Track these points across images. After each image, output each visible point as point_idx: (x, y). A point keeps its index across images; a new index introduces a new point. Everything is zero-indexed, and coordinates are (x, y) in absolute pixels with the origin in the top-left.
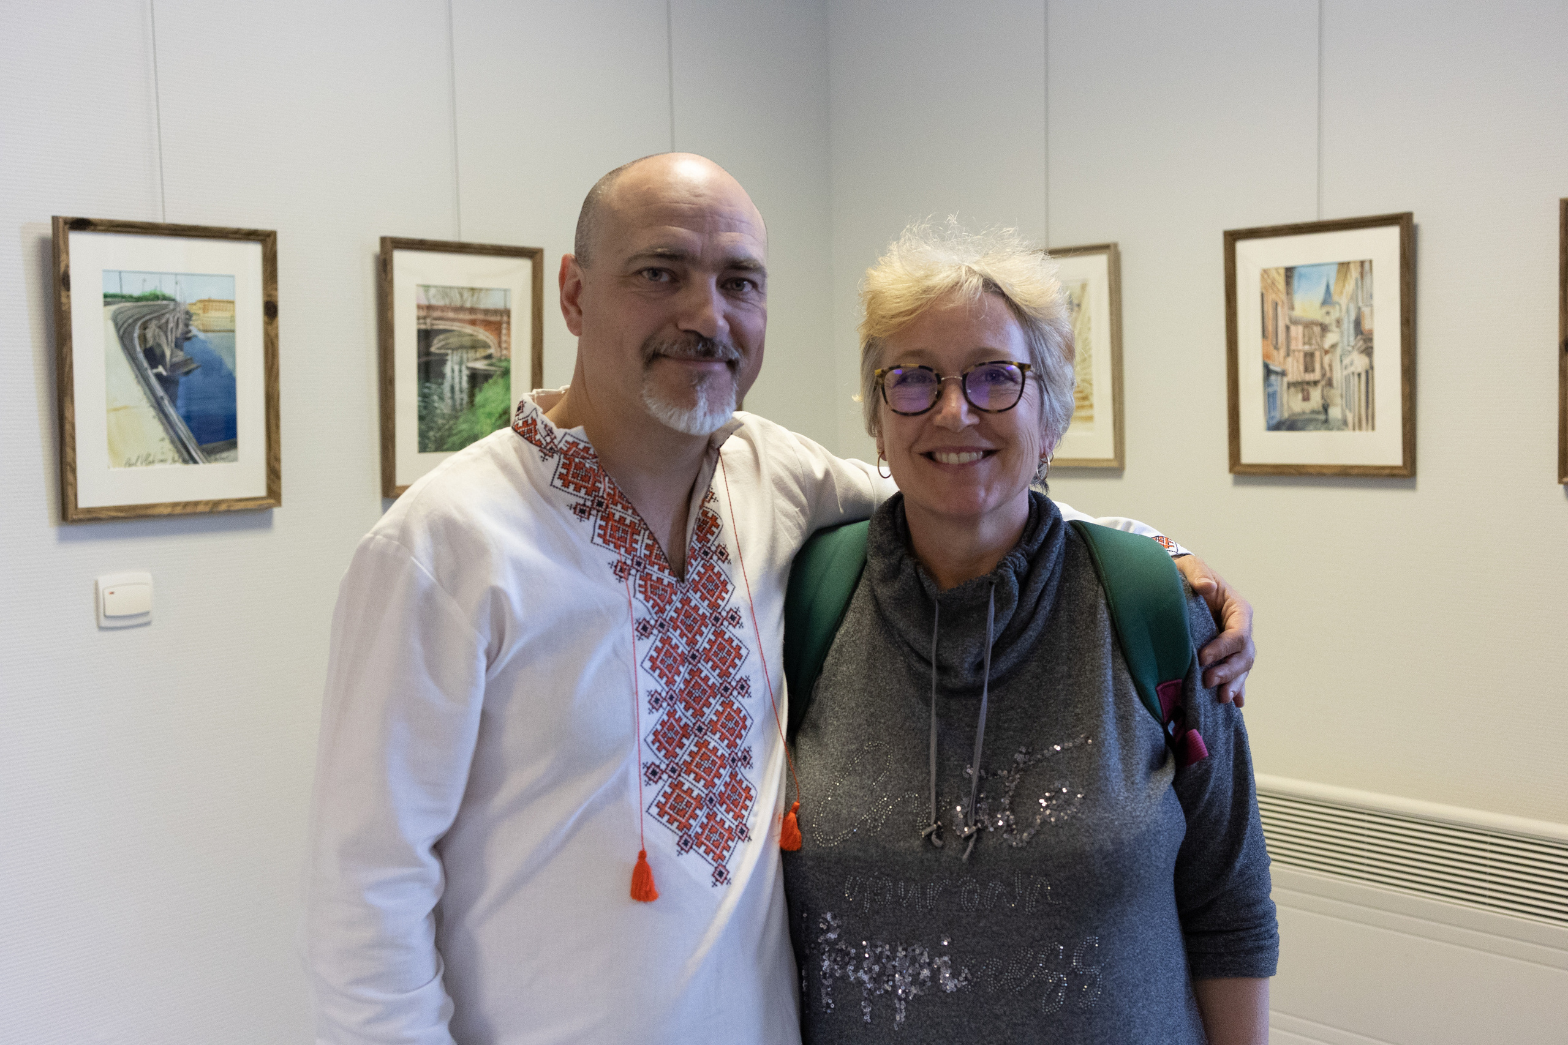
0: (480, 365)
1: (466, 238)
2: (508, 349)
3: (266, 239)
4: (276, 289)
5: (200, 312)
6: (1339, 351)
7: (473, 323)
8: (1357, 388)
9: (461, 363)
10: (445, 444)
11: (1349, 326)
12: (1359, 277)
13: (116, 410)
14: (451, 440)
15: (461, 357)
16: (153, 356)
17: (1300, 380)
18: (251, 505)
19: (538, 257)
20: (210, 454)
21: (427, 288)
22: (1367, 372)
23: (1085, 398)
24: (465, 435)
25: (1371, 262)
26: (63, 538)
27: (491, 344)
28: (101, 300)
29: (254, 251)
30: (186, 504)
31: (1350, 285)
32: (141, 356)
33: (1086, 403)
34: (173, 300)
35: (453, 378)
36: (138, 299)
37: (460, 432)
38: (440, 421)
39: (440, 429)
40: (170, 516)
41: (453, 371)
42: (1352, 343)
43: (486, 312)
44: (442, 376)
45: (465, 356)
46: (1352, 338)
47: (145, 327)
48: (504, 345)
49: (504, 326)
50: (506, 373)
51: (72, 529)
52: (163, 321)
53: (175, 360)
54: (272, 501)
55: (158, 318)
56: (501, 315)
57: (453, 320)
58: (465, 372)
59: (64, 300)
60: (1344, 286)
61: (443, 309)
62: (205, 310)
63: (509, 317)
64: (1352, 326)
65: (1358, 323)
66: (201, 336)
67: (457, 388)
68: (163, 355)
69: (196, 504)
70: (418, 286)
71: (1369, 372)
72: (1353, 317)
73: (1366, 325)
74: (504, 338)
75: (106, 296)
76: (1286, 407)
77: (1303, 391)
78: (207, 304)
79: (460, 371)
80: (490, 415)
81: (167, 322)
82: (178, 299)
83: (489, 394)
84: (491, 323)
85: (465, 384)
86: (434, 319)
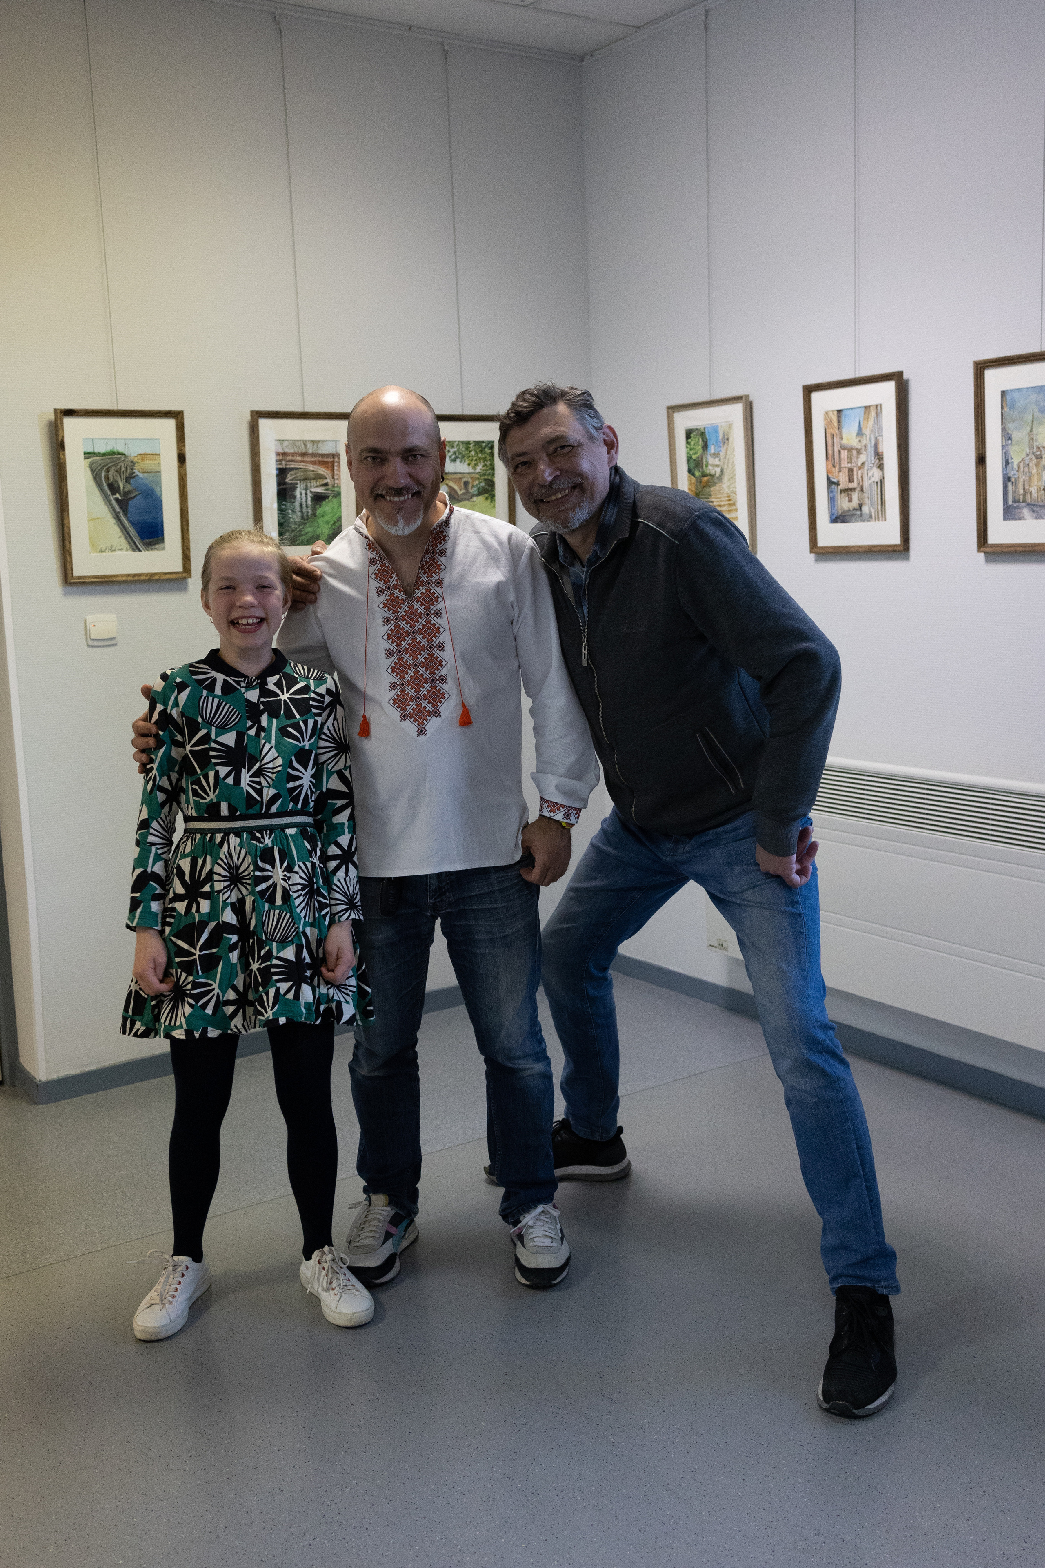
0: (319, 490)
1: (308, 409)
2: (339, 479)
3: (177, 416)
4: (184, 446)
5: (140, 461)
6: (866, 467)
7: (314, 463)
8: (876, 490)
9: (306, 489)
10: (297, 541)
11: (871, 450)
12: (875, 416)
13: (93, 520)
14: (300, 538)
15: (307, 486)
16: (113, 488)
17: (846, 488)
18: (173, 576)
21: (281, 441)
22: (881, 481)
23: (733, 504)
24: (310, 535)
25: (881, 405)
26: (66, 594)
27: (327, 476)
28: (82, 456)
29: (171, 423)
30: (135, 575)
31: (871, 422)
32: (106, 488)
33: (734, 508)
34: (124, 454)
35: (301, 499)
36: (104, 455)
37: (307, 533)
38: (293, 526)
39: (293, 531)
40: (125, 582)
41: (301, 494)
42: (873, 462)
43: (323, 455)
44: (294, 497)
45: (309, 484)
46: (873, 458)
47: (108, 471)
48: (336, 477)
49: (336, 464)
50: (338, 495)
51: (70, 589)
52: (118, 467)
53: (126, 490)
54: (185, 575)
55: (116, 465)
56: (333, 457)
57: (300, 461)
58: (309, 495)
59: (62, 457)
60: (868, 423)
61: (293, 454)
62: (142, 460)
63: (339, 458)
64: (873, 449)
65: (876, 448)
66: (141, 475)
67: (304, 505)
68: (119, 487)
69: (140, 575)
70: (276, 440)
71: (882, 481)
72: (873, 443)
73: (880, 450)
74: (336, 472)
75: (85, 453)
76: (840, 506)
77: (848, 495)
78: (144, 456)
79: (306, 494)
80: (327, 522)
81: (121, 468)
82: (126, 454)
83: (326, 508)
84: (327, 462)
85: (309, 503)
86: (287, 461)
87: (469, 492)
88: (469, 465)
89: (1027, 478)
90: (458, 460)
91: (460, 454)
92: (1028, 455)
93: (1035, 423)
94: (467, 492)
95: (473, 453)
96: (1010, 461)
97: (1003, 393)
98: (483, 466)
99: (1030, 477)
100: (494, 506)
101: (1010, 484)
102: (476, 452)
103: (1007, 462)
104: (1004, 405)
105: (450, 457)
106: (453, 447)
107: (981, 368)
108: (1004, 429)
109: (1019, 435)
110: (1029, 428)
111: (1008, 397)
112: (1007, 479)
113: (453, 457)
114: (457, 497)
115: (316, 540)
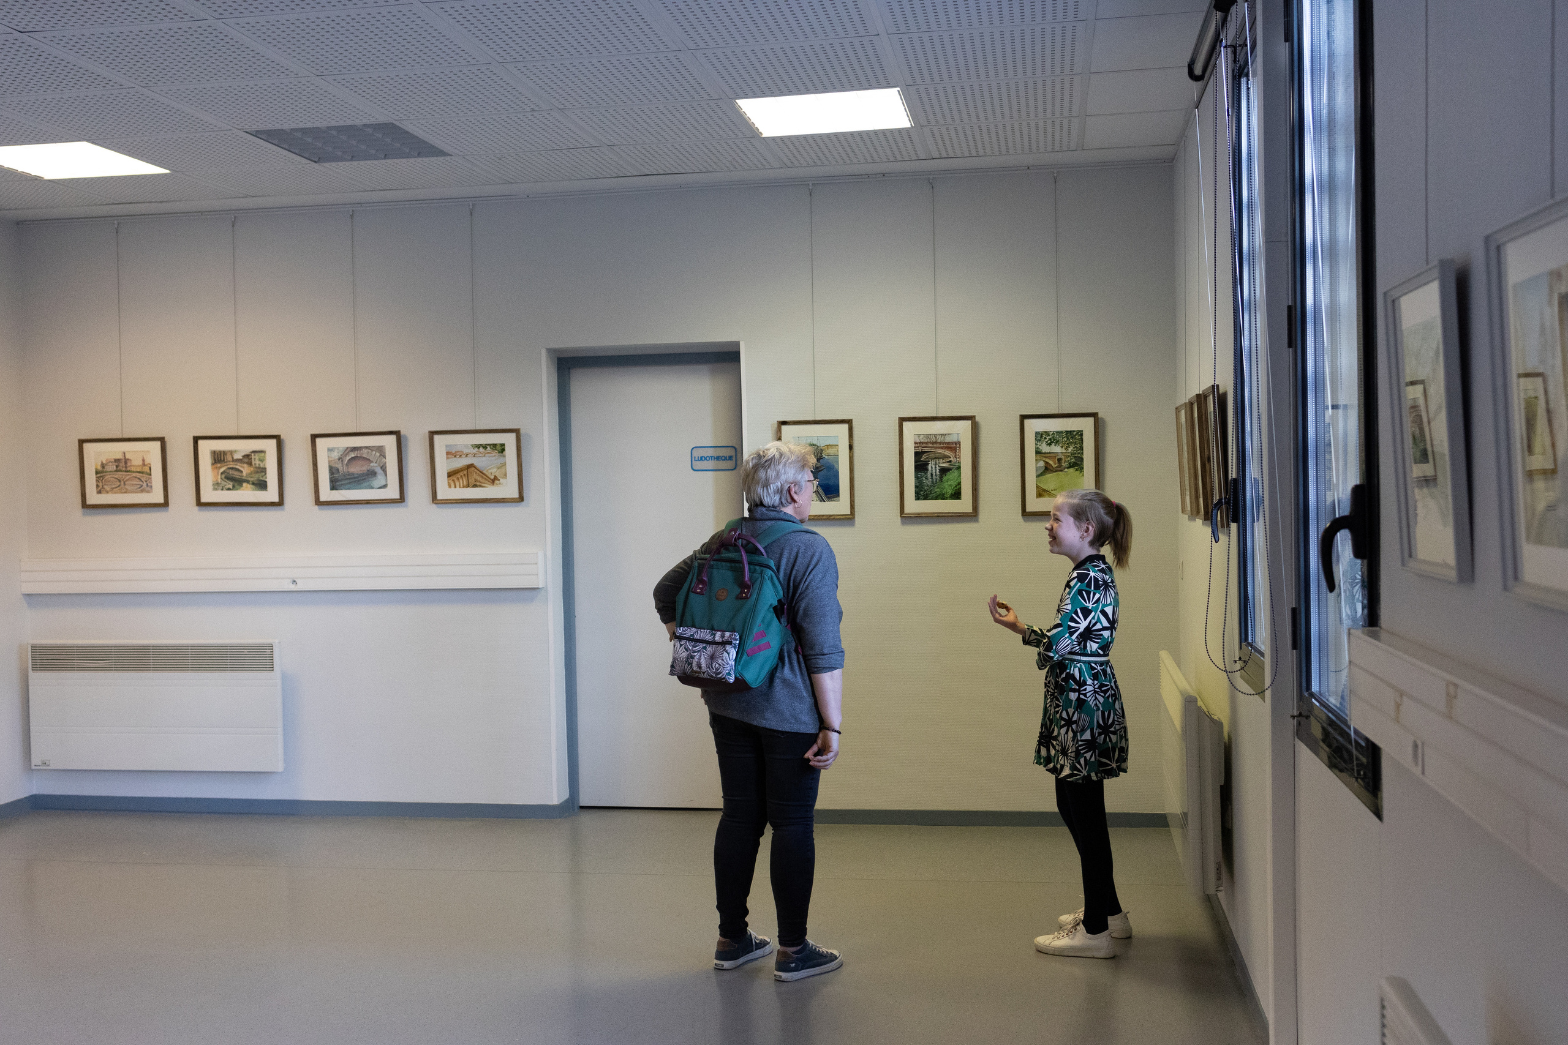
0: (946, 465)
1: (939, 414)
2: (959, 458)
3: (849, 422)
4: (853, 440)
7: (942, 448)
9: (936, 465)
10: (926, 496)
14: (931, 495)
15: (936, 462)
18: (843, 517)
19: (973, 419)
20: (829, 499)
21: (919, 435)
24: (937, 494)
27: (951, 456)
29: (846, 426)
35: (932, 471)
37: (936, 492)
38: (926, 488)
39: (925, 491)
41: (932, 468)
43: (948, 443)
44: (927, 470)
45: (938, 461)
48: (957, 457)
49: (957, 449)
50: (959, 468)
54: (851, 516)
56: (956, 444)
57: (932, 447)
58: (938, 468)
61: (926, 443)
62: (828, 448)
63: (960, 445)
66: (826, 457)
67: (934, 474)
69: (823, 516)
70: (915, 435)
74: (957, 454)
78: (828, 446)
79: (935, 468)
80: (950, 485)
83: (951, 476)
84: (951, 448)
85: (938, 473)
86: (923, 447)
87: (1062, 465)
88: (1062, 447)
90: (1053, 444)
91: (1054, 440)
94: (1060, 466)
95: (1065, 439)
98: (1074, 448)
100: (1083, 475)
102: (1068, 439)
105: (1047, 442)
106: (1049, 435)
113: (1049, 442)
114: (1051, 469)
115: (942, 497)
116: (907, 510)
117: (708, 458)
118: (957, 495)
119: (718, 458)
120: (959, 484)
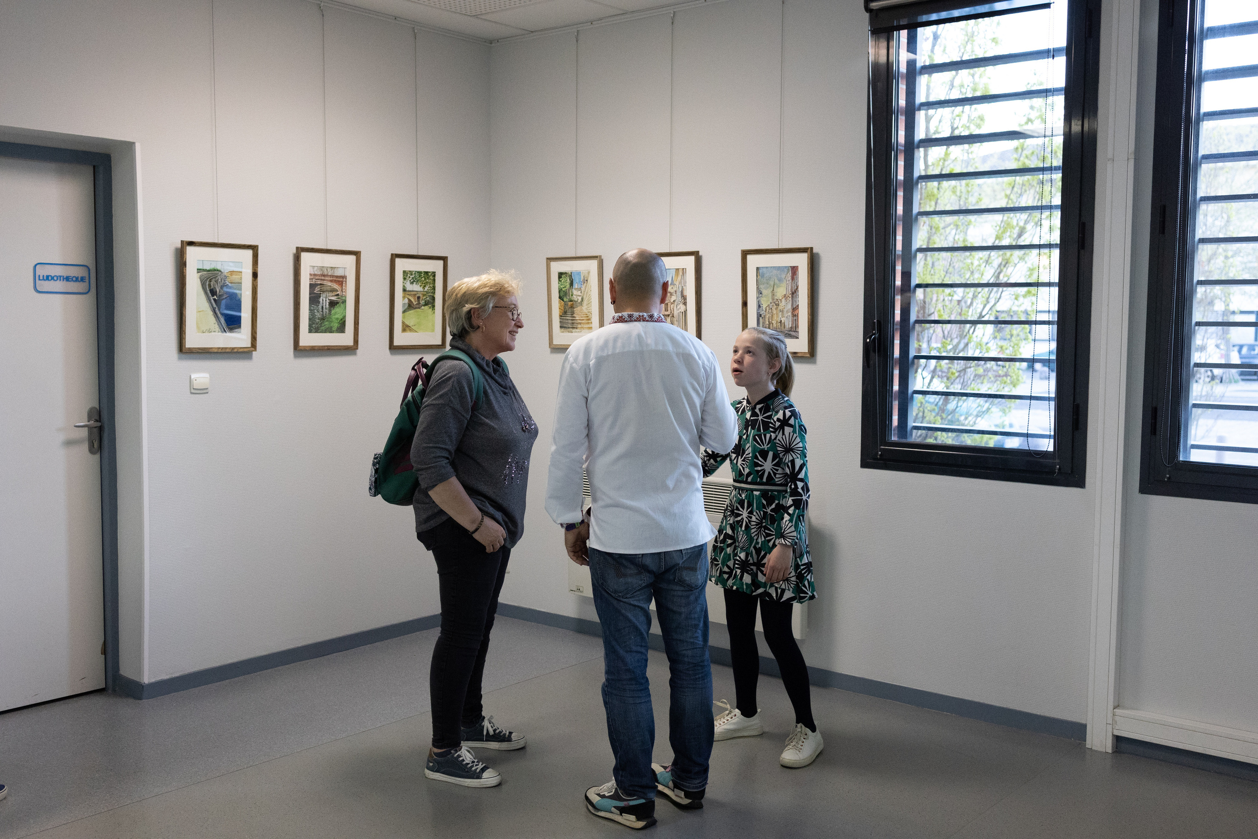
0: (334, 298)
1: (329, 247)
2: (345, 292)
3: (254, 248)
4: (257, 267)
5: (230, 276)
6: (676, 303)
7: (331, 281)
8: (681, 317)
9: (326, 297)
10: (319, 330)
11: (679, 294)
12: (682, 275)
13: (199, 312)
14: (321, 328)
15: (326, 295)
16: (213, 292)
18: (245, 350)
19: (358, 254)
20: (231, 329)
21: (314, 267)
23: (589, 320)
24: (327, 327)
25: (686, 269)
26: (180, 359)
27: (339, 290)
28: (196, 271)
29: (249, 253)
30: (223, 348)
31: (679, 278)
32: (209, 292)
33: (590, 321)
34: (221, 271)
35: (323, 303)
36: (209, 271)
37: (325, 325)
38: (317, 321)
39: (317, 324)
40: (217, 353)
41: (323, 300)
42: (680, 301)
43: (337, 277)
44: (319, 302)
45: (328, 295)
46: (680, 298)
47: (210, 281)
48: (344, 291)
49: (344, 282)
50: (344, 302)
51: (183, 356)
52: (217, 279)
53: (220, 294)
54: (253, 349)
55: (215, 278)
56: (343, 278)
57: (324, 280)
58: (328, 301)
59: (184, 271)
60: (677, 278)
61: (320, 275)
62: (231, 275)
63: (346, 279)
64: (680, 293)
65: (682, 292)
66: (230, 285)
67: (324, 307)
68: (216, 292)
69: (226, 348)
70: (310, 266)
71: (685, 312)
72: (680, 290)
73: (684, 294)
74: (344, 288)
75: (198, 270)
78: (232, 272)
79: (326, 301)
80: (337, 319)
81: (218, 280)
82: (222, 271)
83: (337, 310)
84: (339, 281)
85: (327, 306)
86: (316, 279)
87: (420, 303)
88: (421, 286)
89: (771, 315)
90: (415, 283)
91: (416, 279)
92: (771, 303)
93: (775, 286)
94: (419, 303)
95: (423, 279)
96: (761, 306)
97: (758, 269)
98: (429, 287)
99: (772, 315)
101: (761, 318)
102: (425, 279)
103: (759, 306)
104: (758, 275)
105: (410, 281)
106: (412, 275)
107: (745, 254)
108: (758, 288)
109: (766, 292)
110: (772, 289)
111: (760, 271)
112: (759, 316)
113: (412, 281)
114: (413, 306)
115: (330, 330)
116: (302, 343)
117: (55, 278)
118: (341, 329)
119: (67, 279)
120: (345, 317)
